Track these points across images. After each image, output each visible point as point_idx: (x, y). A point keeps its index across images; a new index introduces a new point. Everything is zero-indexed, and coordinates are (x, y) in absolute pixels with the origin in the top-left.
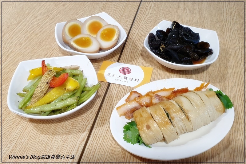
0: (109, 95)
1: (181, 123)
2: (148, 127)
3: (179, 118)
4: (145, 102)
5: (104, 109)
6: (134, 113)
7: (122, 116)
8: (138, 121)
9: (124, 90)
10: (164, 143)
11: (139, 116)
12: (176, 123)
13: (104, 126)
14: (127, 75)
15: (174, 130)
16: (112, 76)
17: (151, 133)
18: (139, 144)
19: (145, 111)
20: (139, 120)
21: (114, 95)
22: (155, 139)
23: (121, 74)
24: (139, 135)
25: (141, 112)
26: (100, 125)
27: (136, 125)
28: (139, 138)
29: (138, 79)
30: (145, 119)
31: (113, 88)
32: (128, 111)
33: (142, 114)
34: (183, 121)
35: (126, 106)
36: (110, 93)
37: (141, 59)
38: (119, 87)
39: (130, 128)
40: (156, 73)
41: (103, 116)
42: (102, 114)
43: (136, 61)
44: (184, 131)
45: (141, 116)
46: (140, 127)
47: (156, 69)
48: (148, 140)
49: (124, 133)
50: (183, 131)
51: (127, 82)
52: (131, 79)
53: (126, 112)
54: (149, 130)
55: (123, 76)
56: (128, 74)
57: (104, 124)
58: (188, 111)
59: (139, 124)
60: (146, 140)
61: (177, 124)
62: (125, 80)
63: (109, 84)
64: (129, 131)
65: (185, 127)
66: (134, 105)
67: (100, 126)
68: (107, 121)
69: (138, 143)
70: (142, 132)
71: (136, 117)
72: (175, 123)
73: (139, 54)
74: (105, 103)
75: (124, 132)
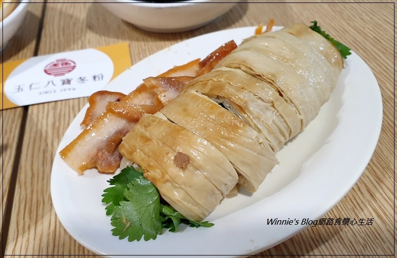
0: (33, 135)
1: (269, 114)
2: (183, 161)
3: (259, 101)
4: (141, 106)
5: (26, 175)
6: (123, 146)
7: (87, 172)
8: (143, 160)
9: (71, 111)
10: (240, 198)
11: (138, 143)
12: (259, 118)
13: (39, 224)
14: (67, 76)
15: (261, 141)
16: (26, 88)
17: (198, 178)
18: (173, 230)
19: (154, 121)
20: (145, 154)
21: (47, 132)
22: (217, 192)
23: (51, 78)
24: (163, 202)
25: (143, 130)
26: (26, 228)
27: (142, 174)
28: (165, 210)
29: (100, 76)
30: (161, 144)
31: (38, 116)
32: (100, 150)
33: (147, 134)
34: (273, 106)
35: (88, 138)
36: (34, 130)
37: (91, 36)
38: (55, 108)
39: (126, 193)
40: (140, 49)
41: (29, 196)
42: (26, 190)
43: (82, 42)
44: (284, 136)
45: (147, 140)
46: (154, 173)
47: (135, 44)
48: (197, 204)
49: (110, 217)
50: (282, 139)
51: (74, 89)
52: (82, 79)
53: (97, 155)
54: (190, 167)
55: (58, 80)
56: (70, 71)
57: (39, 217)
58: (273, 75)
59: (149, 166)
60: (189, 205)
61: (262, 119)
62: (66, 86)
63: (26, 108)
64: (122, 203)
65: (285, 124)
66: (110, 126)
67: (29, 228)
68: (47, 206)
69: (167, 227)
70: (168, 184)
71: (131, 153)
72: (255, 118)
73: (84, 28)
74: (26, 160)
75: (108, 214)
